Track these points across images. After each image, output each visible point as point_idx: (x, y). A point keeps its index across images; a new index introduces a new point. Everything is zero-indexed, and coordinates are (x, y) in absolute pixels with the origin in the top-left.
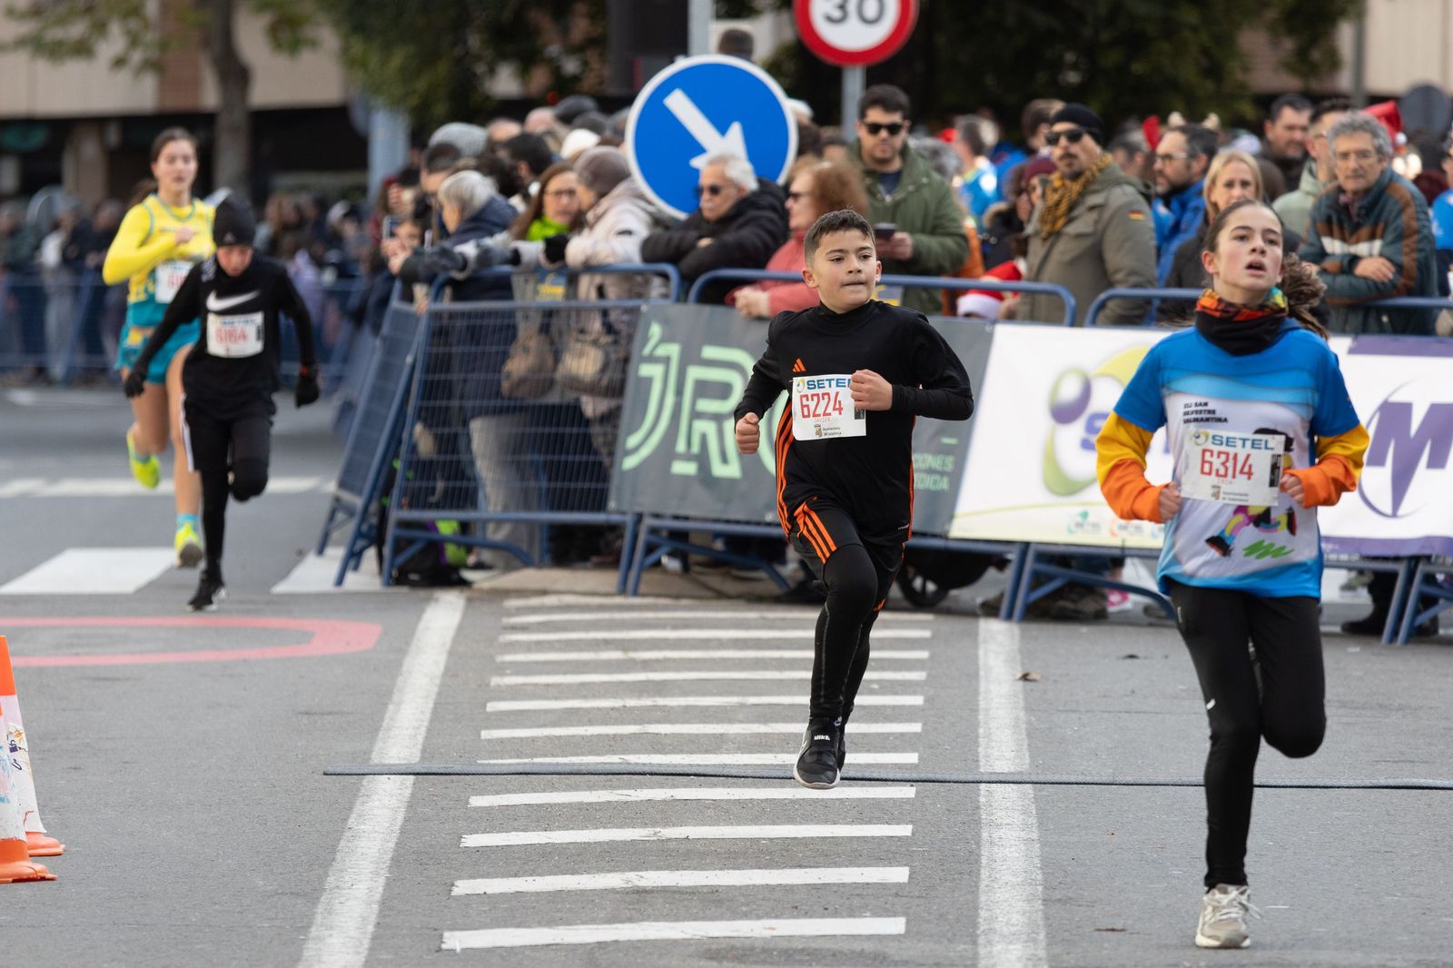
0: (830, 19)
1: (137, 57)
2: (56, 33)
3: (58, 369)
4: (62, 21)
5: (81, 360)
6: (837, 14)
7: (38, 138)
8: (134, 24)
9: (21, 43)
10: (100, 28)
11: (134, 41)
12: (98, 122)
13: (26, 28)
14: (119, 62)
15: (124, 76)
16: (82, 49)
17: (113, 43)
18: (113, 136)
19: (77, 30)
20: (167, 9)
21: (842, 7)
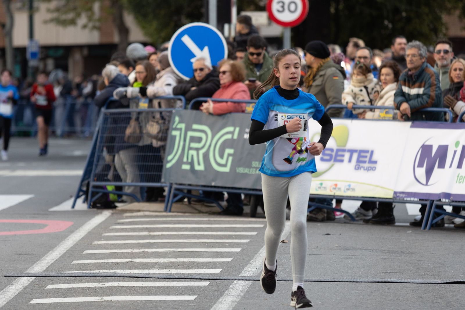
0: (278, 11)
1: (91, 25)
2: (64, 17)
3: (59, 132)
4: (66, 13)
5: (67, 129)
6: (281, 9)
7: (60, 52)
8: (89, 14)
9: (52, 20)
10: (79, 15)
11: (90, 18)
12: (80, 47)
13: (55, 15)
14: (85, 27)
15: (87, 31)
16: (73, 22)
17: (83, 20)
18: (85, 52)
19: (71, 16)
20: (102, 9)
21: (283, 7)
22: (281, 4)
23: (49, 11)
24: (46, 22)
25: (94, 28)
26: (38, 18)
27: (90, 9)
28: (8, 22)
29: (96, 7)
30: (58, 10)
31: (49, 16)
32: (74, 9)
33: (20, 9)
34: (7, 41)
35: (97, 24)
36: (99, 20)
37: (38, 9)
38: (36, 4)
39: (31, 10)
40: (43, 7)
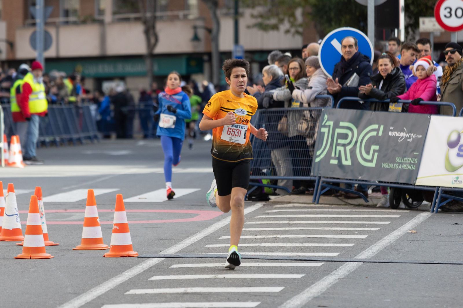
0: (445, 16)
1: (293, 30)
2: (267, 22)
4: (268, 18)
6: (448, 15)
8: (292, 19)
9: (255, 25)
10: (281, 21)
11: (292, 25)
13: (259, 20)
14: (287, 32)
15: (289, 36)
16: (275, 27)
17: (285, 26)
19: (273, 21)
20: (304, 14)
21: (450, 13)
22: (448, 10)
23: (252, 16)
24: (248, 27)
25: (297, 32)
26: (243, 23)
27: (293, 15)
28: (214, 27)
29: (299, 12)
30: (261, 16)
31: (254, 21)
32: (277, 15)
33: (227, 15)
34: (213, 45)
35: (300, 30)
36: (301, 25)
37: (242, 15)
38: (241, 10)
39: (237, 16)
40: (248, 12)
